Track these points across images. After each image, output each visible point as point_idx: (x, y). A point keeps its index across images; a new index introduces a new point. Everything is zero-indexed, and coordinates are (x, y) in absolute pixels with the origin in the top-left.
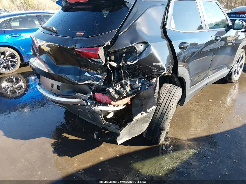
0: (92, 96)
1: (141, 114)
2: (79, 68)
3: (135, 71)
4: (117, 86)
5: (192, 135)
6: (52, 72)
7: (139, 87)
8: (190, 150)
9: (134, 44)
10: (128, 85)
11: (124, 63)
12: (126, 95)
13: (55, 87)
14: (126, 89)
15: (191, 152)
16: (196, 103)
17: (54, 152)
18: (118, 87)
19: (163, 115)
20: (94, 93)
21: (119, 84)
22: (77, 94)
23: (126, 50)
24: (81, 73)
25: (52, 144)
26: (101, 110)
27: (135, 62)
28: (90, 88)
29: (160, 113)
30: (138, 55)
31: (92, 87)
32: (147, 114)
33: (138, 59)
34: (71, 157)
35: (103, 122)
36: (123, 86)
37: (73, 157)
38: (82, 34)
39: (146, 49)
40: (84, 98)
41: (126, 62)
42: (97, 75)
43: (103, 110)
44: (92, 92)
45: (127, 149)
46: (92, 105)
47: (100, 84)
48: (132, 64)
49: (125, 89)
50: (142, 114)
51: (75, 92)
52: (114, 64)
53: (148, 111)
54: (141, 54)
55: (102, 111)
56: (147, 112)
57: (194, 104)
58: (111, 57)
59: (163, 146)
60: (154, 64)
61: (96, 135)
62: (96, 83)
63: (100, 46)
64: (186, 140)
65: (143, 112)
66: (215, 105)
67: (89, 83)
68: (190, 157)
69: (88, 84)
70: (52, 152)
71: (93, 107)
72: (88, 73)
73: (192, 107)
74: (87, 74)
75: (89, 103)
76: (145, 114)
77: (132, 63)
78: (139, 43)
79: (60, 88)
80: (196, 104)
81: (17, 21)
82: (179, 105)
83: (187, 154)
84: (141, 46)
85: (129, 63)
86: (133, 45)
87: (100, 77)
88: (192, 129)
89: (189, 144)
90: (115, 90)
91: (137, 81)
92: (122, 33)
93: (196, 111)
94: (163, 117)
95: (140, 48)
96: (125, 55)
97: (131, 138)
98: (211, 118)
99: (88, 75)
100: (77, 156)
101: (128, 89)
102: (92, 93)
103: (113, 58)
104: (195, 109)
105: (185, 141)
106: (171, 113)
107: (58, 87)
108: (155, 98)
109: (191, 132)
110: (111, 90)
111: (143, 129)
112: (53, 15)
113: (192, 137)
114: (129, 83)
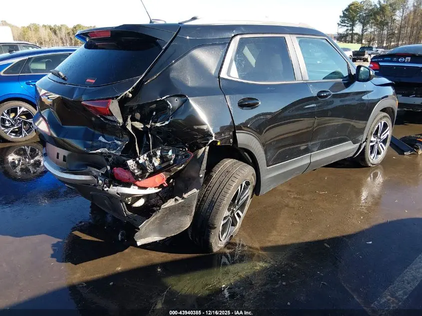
0: (110, 173)
1: (174, 200)
2: (92, 130)
3: (169, 137)
4: (141, 157)
5: (270, 241)
6: (55, 135)
7: (171, 160)
8: (258, 263)
9: (165, 97)
10: (158, 157)
11: (153, 124)
12: (152, 171)
13: (61, 158)
14: (153, 161)
15: (260, 265)
16: (296, 196)
17: (53, 256)
18: (143, 159)
19: (212, 204)
20: (112, 168)
21: (146, 155)
22: (89, 168)
23: (155, 105)
24: (94, 138)
25: (54, 245)
26: (117, 193)
27: (167, 123)
28: (107, 160)
29: (208, 201)
30: (171, 113)
31: (110, 159)
32: (183, 200)
33: (171, 118)
34: (76, 264)
35: (125, 212)
36: (150, 157)
37: (78, 265)
38: (94, 81)
39: (182, 105)
40: (95, 174)
41: (156, 122)
42: (116, 141)
43: (121, 193)
44: (110, 166)
45: (162, 257)
46: (104, 185)
47: (117, 154)
48: (162, 126)
49: (151, 161)
50: (176, 200)
51: (86, 166)
52: (139, 126)
53: (185, 196)
54: (175, 112)
55: (119, 195)
56: (183, 198)
57: (292, 196)
58: (134, 115)
59: (223, 257)
60: (196, 127)
61: (121, 235)
62: (112, 152)
63: (113, 99)
64: (259, 248)
65: (177, 197)
66: (326, 200)
67: (103, 151)
68: (254, 274)
69: (102, 153)
70: (50, 256)
71: (106, 188)
72: (104, 137)
73: (286, 201)
74: (101, 139)
75: (100, 182)
76: (180, 200)
77: (163, 123)
78: (174, 96)
79: (67, 159)
80: (295, 198)
81: (43, 62)
82: (254, 195)
83: (251, 268)
84: (177, 100)
85: (158, 125)
86: (163, 98)
87: (120, 143)
88: (275, 233)
89: (261, 255)
90: (137, 162)
91: (171, 151)
92: (149, 81)
93: (292, 208)
94: (213, 208)
95: (174, 103)
96: (156, 113)
97: (165, 238)
98: (311, 220)
99: (103, 140)
100: (84, 264)
101: (157, 162)
102: (109, 168)
103: (138, 116)
104: (291, 204)
105: (257, 249)
106: (225, 202)
107: (64, 158)
108: (201, 178)
109: (271, 238)
110: (131, 163)
111: (182, 225)
112: (74, 53)
113: (269, 244)
114: (159, 153)
